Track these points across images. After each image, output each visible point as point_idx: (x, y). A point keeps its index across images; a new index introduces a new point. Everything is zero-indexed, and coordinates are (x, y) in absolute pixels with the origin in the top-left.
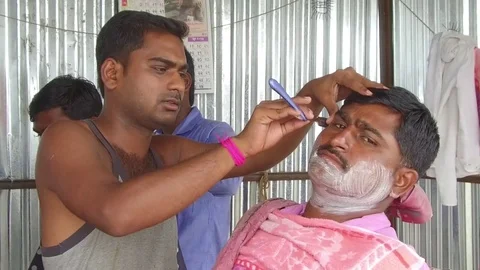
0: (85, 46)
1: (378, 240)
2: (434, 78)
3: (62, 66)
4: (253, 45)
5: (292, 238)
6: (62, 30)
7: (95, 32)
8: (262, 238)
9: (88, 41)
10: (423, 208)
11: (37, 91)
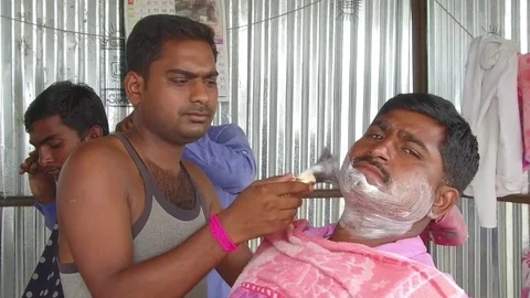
0: (86, 49)
1: (413, 267)
2: (472, 86)
3: (61, 70)
4: (272, 49)
5: (318, 264)
6: (61, 31)
7: (98, 33)
8: (285, 263)
9: (89, 43)
10: (459, 228)
11: (33, 98)
